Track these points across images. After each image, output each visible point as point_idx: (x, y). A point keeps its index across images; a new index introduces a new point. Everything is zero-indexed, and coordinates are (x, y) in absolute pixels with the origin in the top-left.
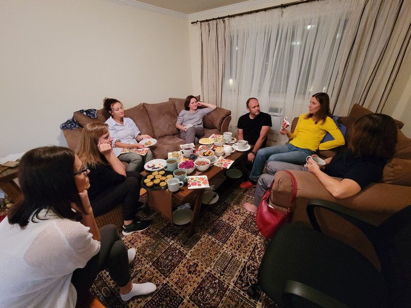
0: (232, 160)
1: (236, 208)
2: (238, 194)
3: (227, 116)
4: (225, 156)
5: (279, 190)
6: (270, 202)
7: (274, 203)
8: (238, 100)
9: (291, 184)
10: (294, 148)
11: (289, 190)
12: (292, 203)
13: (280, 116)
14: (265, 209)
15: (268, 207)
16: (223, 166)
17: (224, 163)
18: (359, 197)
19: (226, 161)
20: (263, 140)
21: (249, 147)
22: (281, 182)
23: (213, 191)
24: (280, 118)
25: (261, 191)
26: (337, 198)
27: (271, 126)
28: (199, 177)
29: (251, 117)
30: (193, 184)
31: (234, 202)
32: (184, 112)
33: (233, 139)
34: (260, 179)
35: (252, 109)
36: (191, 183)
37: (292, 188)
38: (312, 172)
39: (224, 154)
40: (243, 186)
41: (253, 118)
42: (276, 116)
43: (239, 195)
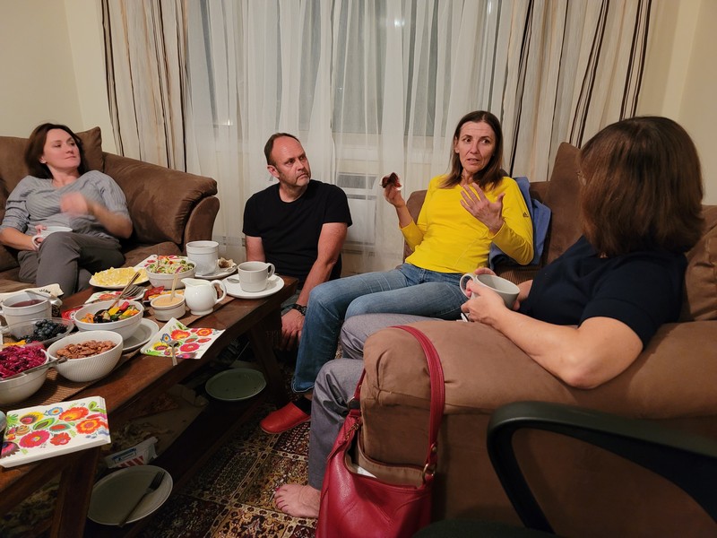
0: (217, 329)
1: (246, 513)
2: (254, 459)
3: (203, 196)
4: (191, 320)
5: (384, 395)
6: (361, 458)
7: (374, 458)
8: (240, 153)
9: (421, 367)
10: (421, 276)
11: (416, 389)
12: (434, 440)
13: (371, 198)
14: (345, 488)
15: (356, 477)
16: (180, 352)
17: (182, 341)
18: (643, 372)
19: (193, 335)
20: (330, 266)
21: (278, 283)
22: (386, 366)
23: (152, 462)
24: (373, 202)
25: (327, 422)
26: (576, 389)
27: (350, 223)
28: (67, 406)
29: (285, 197)
30: (28, 442)
31: (240, 490)
32: (29, 182)
33: (223, 266)
34: (321, 378)
35: (285, 168)
36: (18, 439)
37: (426, 380)
38: (483, 321)
39: (188, 313)
40: (272, 425)
41: (290, 201)
42: (361, 197)
43: (259, 460)
